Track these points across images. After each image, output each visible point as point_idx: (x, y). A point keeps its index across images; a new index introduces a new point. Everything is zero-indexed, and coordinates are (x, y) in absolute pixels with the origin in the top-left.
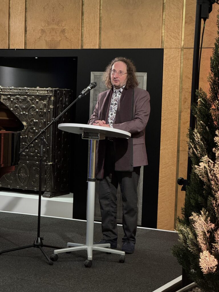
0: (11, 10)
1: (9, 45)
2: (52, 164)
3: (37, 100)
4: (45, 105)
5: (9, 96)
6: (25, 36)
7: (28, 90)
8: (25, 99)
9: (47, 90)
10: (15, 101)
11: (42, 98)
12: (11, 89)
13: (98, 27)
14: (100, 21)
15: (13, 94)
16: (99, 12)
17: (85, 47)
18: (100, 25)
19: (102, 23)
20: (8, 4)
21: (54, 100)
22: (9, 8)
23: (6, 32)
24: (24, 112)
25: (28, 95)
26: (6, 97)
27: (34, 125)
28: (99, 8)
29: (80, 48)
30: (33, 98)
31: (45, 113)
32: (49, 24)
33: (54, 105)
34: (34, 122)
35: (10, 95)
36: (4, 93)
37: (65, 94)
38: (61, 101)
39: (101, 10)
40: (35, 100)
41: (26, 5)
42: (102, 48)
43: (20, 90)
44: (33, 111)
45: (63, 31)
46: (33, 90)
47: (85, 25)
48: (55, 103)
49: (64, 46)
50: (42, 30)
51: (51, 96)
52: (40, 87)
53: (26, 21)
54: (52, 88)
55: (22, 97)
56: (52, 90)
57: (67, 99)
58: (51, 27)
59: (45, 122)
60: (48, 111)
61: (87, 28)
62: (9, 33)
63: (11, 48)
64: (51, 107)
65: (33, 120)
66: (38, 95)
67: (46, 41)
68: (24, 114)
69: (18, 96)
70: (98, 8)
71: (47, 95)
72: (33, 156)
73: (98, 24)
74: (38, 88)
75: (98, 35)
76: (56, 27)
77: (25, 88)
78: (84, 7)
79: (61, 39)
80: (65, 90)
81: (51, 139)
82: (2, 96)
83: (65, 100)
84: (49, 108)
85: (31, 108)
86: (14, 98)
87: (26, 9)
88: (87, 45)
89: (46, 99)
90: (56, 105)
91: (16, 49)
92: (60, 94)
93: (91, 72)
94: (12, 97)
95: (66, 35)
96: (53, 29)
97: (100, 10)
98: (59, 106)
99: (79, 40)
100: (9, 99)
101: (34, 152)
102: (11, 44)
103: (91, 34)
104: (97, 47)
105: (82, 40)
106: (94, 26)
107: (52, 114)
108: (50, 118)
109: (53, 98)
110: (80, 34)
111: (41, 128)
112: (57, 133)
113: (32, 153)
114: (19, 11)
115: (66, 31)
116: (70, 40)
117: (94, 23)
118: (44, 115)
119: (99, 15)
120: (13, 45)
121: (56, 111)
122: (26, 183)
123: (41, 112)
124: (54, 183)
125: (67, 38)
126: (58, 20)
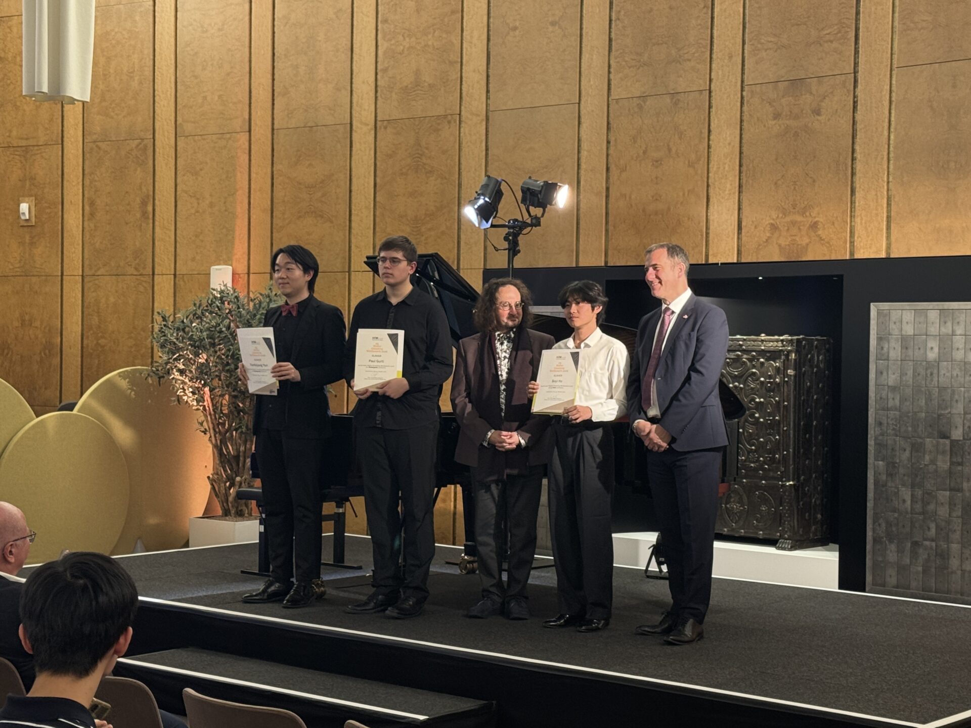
0: (711, 191)
1: (707, 256)
2: (794, 485)
3: (762, 360)
4: (778, 370)
6: (738, 238)
7: (744, 340)
9: (782, 341)
11: (773, 355)
13: (885, 215)
14: (889, 205)
16: (886, 187)
17: (857, 256)
18: (888, 211)
19: (893, 207)
20: (706, 180)
21: (795, 360)
22: (708, 186)
23: (701, 231)
24: (737, 384)
25: (744, 351)
27: (757, 409)
28: (886, 179)
29: (848, 258)
30: (754, 356)
31: (778, 384)
33: (795, 369)
34: (756, 403)
37: (816, 347)
38: (810, 360)
39: (890, 184)
40: (758, 360)
41: (740, 179)
42: (893, 256)
44: (753, 381)
45: (814, 226)
46: (754, 341)
47: (857, 213)
48: (798, 366)
49: (816, 253)
50: (772, 224)
51: (789, 352)
52: (767, 335)
53: (739, 209)
54: (791, 335)
55: (733, 355)
56: (792, 340)
57: (821, 358)
58: (788, 219)
59: (778, 403)
60: (785, 381)
61: (862, 219)
62: (707, 234)
63: (710, 261)
64: (790, 372)
65: (753, 400)
66: (763, 350)
67: (780, 246)
68: (736, 387)
70: (883, 181)
71: (782, 350)
72: (755, 470)
73: (885, 210)
74: (763, 336)
75: (885, 230)
78: (857, 178)
79: (810, 242)
80: (817, 340)
81: (791, 435)
83: (818, 358)
84: (785, 375)
85: (750, 376)
87: (740, 186)
88: (862, 251)
89: (780, 358)
90: (800, 370)
91: (721, 264)
92: (807, 347)
93: (872, 304)
95: (820, 232)
96: (794, 223)
97: (888, 182)
98: (805, 371)
99: (846, 242)
101: (758, 461)
102: (710, 253)
103: (869, 229)
104: (883, 255)
105: (852, 243)
106: (877, 215)
107: (792, 387)
108: (788, 395)
109: (793, 355)
110: (848, 229)
111: (769, 414)
112: (802, 423)
113: (753, 462)
114: (727, 192)
115: (820, 226)
116: (828, 243)
117: (877, 209)
118: (775, 388)
119: (885, 193)
120: (715, 256)
121: (800, 380)
122: (741, 523)
123: (769, 382)
124: (798, 521)
125: (821, 239)
126: (803, 206)
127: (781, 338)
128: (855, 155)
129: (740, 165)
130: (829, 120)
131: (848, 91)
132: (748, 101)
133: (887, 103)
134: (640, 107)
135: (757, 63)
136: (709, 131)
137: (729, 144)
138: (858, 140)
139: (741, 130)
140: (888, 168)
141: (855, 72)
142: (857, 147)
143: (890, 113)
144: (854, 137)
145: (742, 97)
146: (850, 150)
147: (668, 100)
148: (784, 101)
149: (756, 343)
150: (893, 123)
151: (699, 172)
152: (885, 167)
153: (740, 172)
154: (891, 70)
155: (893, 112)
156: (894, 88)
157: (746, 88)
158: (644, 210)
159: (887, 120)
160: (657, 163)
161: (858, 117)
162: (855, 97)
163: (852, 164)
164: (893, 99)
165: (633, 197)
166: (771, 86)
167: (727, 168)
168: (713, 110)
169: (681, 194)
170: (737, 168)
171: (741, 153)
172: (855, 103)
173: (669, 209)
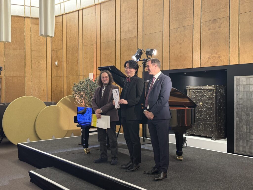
0: (193, 50)
1: (193, 66)
2: (216, 124)
3: (207, 92)
4: (211, 94)
5: (193, 90)
6: (200, 61)
7: (203, 87)
8: (201, 92)
9: (212, 87)
10: (196, 92)
11: (210, 90)
12: (194, 87)
13: (238, 53)
14: (239, 50)
15: (195, 89)
16: (238, 46)
17: (231, 64)
18: (239, 52)
19: (240, 51)
20: (192, 47)
21: (215, 92)
22: (193, 49)
23: (191, 60)
24: (201, 98)
25: (202, 90)
27: (206, 104)
29: (228, 65)
30: (205, 91)
31: (211, 98)
32: (212, 54)
33: (215, 94)
34: (206, 102)
37: (221, 88)
38: (220, 92)
40: (206, 92)
41: (200, 46)
42: (240, 64)
43: (198, 87)
45: (219, 57)
46: (205, 87)
47: (231, 53)
48: (216, 93)
49: (220, 64)
50: (208, 57)
51: (214, 90)
52: (208, 85)
53: (200, 54)
54: (214, 85)
55: (200, 91)
56: (214, 87)
57: (223, 91)
58: (213, 55)
59: (211, 103)
60: (213, 97)
61: (232, 54)
62: (193, 61)
64: (214, 95)
65: (205, 102)
66: (207, 89)
67: (210, 62)
68: (201, 99)
69: (197, 90)
70: (237, 44)
71: (212, 89)
73: (238, 51)
74: (207, 86)
75: (238, 57)
77: (201, 86)
78: (230, 44)
79: (218, 61)
80: (221, 86)
81: (215, 111)
82: (190, 90)
83: (222, 91)
84: (213, 95)
85: (204, 96)
87: (201, 48)
88: (232, 63)
89: (212, 91)
90: (217, 94)
91: (196, 68)
92: (219, 88)
93: (235, 77)
94: (195, 91)
95: (221, 58)
96: (214, 56)
97: (239, 44)
98: (218, 95)
99: (227, 61)
100: (193, 92)
101: (206, 117)
102: (193, 65)
103: (234, 57)
104: (238, 63)
105: (229, 61)
106: (236, 53)
107: (215, 99)
108: (214, 100)
109: (215, 90)
110: (228, 57)
111: (209, 105)
112: (218, 108)
113: (206, 118)
114: (197, 50)
115: (221, 57)
116: (223, 61)
117: (236, 51)
118: (210, 99)
119: (238, 47)
120: (194, 66)
121: (217, 97)
122: (203, 132)
123: (209, 97)
124: (217, 132)
125: (221, 60)
126: (216, 52)
127: (212, 86)
128: (230, 38)
129: (201, 43)
130: (223, 29)
131: (228, 21)
132: (202, 26)
133: (238, 23)
134: (177, 31)
135: (204, 16)
136: (193, 35)
137: (198, 38)
138: (230, 34)
139: (201, 34)
140: (239, 40)
141: (229, 16)
142: (230, 36)
143: (239, 26)
144: (229, 33)
145: (201, 26)
146: (228, 36)
147: (183, 28)
148: (211, 25)
149: (205, 88)
150: (240, 29)
151: (191, 45)
152: (238, 40)
153: (201, 45)
154: (239, 15)
155: (240, 25)
156: (240, 19)
157: (202, 23)
158: (178, 56)
159: (238, 28)
160: (181, 44)
161: (230, 28)
162: (229, 22)
163: (229, 40)
164: (240, 22)
165: (175, 53)
166: (208, 22)
167: (197, 44)
168: (194, 30)
169: (186, 51)
170: (200, 43)
171: (201, 40)
172: (229, 24)
173: (183, 55)
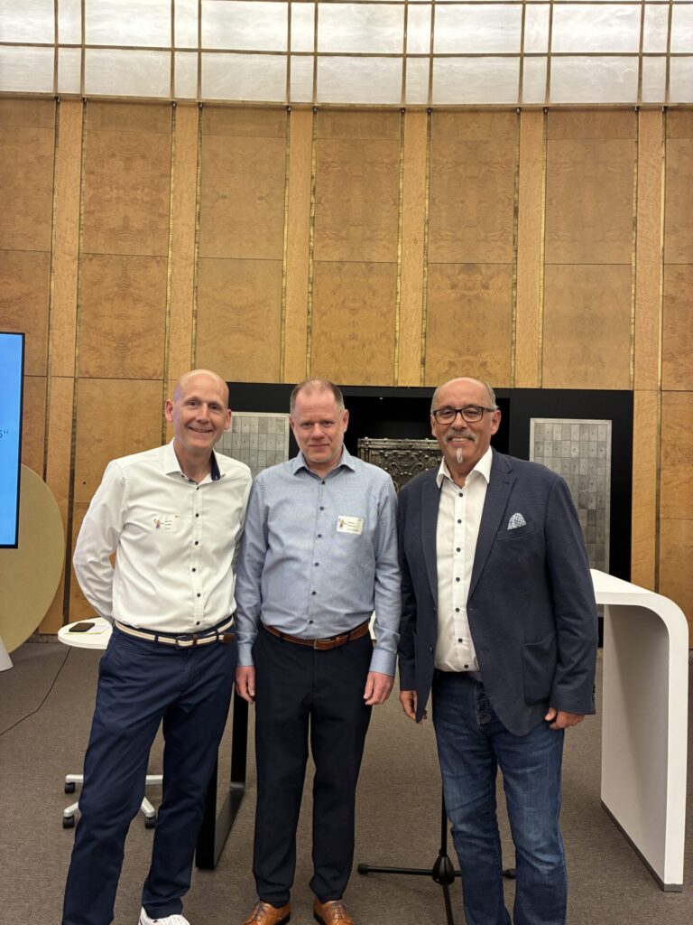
3: (427, 456)
5: (382, 451)
7: (412, 442)
8: (408, 455)
11: (435, 453)
12: (385, 442)
15: (389, 448)
17: (518, 386)
25: (412, 450)
26: (377, 453)
30: (420, 453)
32: (461, 354)
35: (384, 449)
36: (374, 447)
40: (424, 456)
55: (403, 453)
58: (463, 358)
63: (400, 385)
66: (428, 450)
69: (396, 451)
76: (471, 358)
77: (408, 440)
79: (481, 375)
82: (371, 451)
85: (417, 467)
86: (390, 453)
93: (532, 419)
94: (387, 453)
100: (382, 455)
114: (414, 337)
115: (489, 364)
116: (495, 376)
125: (490, 374)
126: (475, 350)
129: (423, 319)
132: (430, 274)
137: (415, 303)
139: (423, 294)
145: (424, 271)
147: (364, 267)
149: (423, 445)
158: (342, 345)
160: (354, 311)
169: (375, 336)
171: (423, 310)
